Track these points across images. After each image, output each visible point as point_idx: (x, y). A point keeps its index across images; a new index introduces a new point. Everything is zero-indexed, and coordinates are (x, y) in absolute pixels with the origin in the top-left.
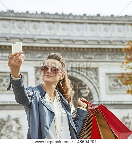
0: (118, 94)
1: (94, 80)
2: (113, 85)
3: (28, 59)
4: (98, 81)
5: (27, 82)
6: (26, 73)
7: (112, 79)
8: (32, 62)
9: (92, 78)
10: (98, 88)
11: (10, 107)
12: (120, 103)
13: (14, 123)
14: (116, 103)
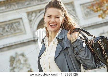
0: (92, 17)
1: (72, 11)
2: (87, 12)
3: (19, 8)
4: (75, 12)
5: (24, 25)
6: (21, 18)
7: (85, 8)
8: (23, 9)
9: (70, 11)
10: (77, 16)
11: (15, 46)
12: (95, 24)
13: (21, 57)
14: (93, 24)
